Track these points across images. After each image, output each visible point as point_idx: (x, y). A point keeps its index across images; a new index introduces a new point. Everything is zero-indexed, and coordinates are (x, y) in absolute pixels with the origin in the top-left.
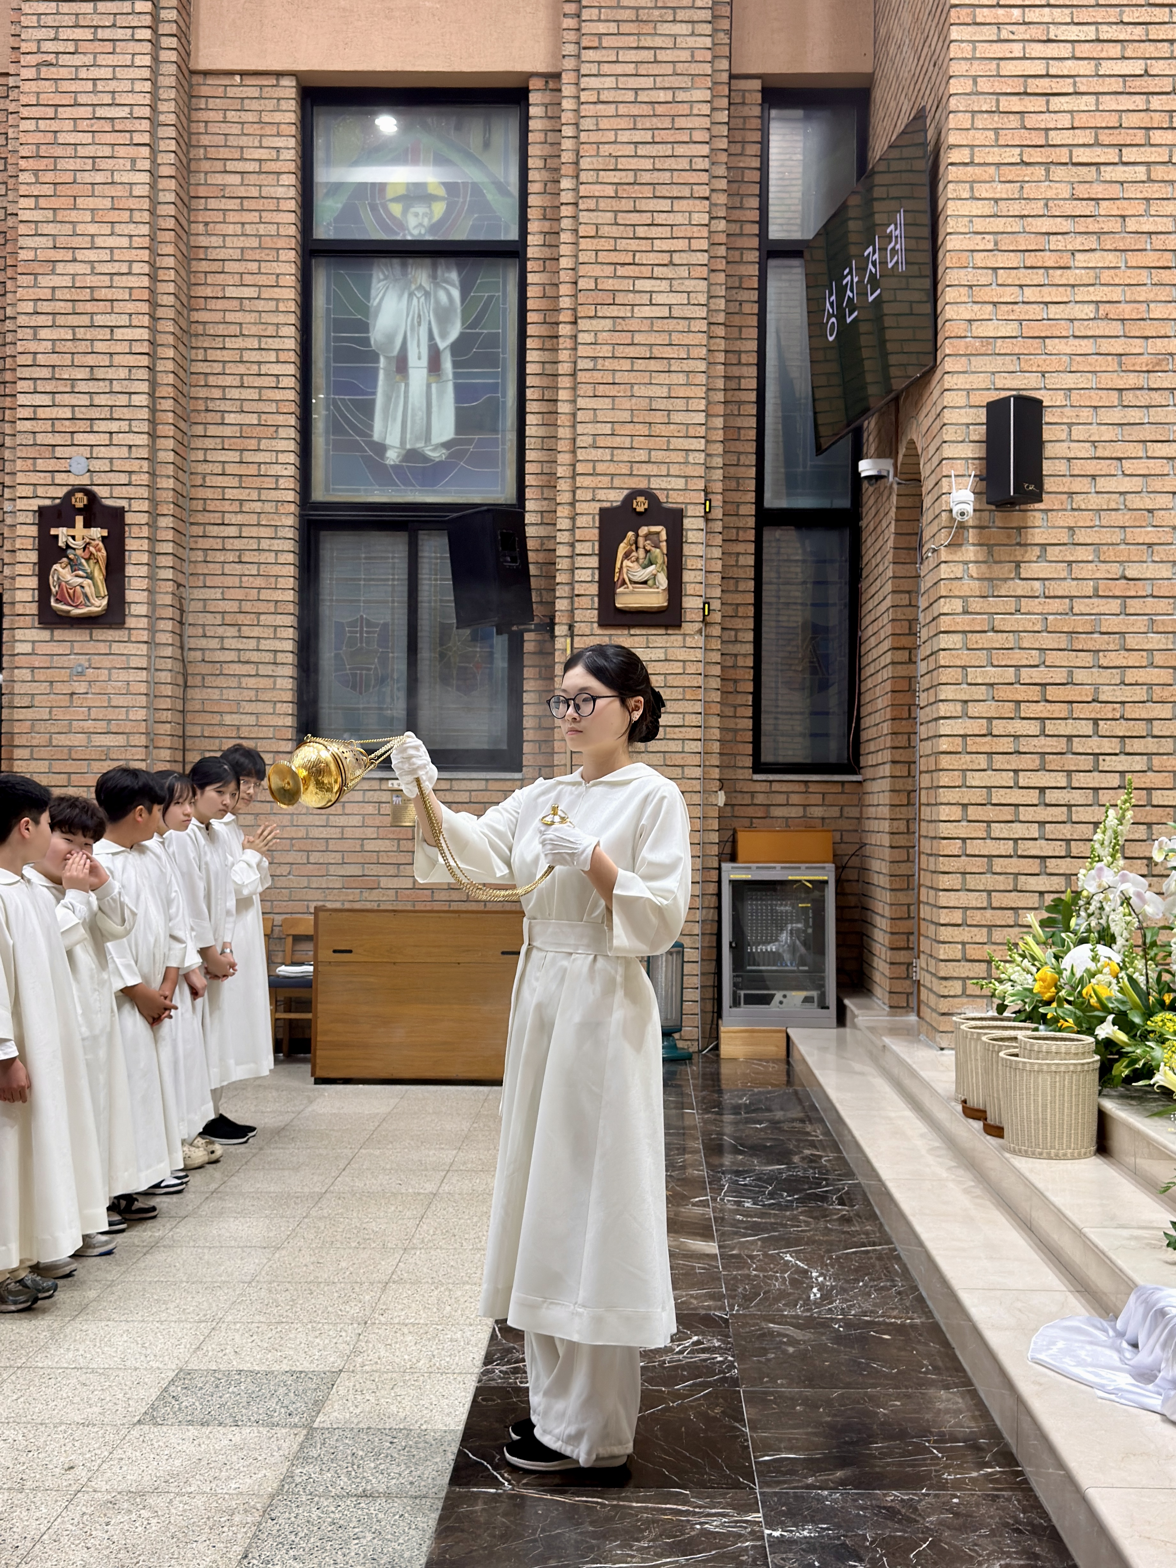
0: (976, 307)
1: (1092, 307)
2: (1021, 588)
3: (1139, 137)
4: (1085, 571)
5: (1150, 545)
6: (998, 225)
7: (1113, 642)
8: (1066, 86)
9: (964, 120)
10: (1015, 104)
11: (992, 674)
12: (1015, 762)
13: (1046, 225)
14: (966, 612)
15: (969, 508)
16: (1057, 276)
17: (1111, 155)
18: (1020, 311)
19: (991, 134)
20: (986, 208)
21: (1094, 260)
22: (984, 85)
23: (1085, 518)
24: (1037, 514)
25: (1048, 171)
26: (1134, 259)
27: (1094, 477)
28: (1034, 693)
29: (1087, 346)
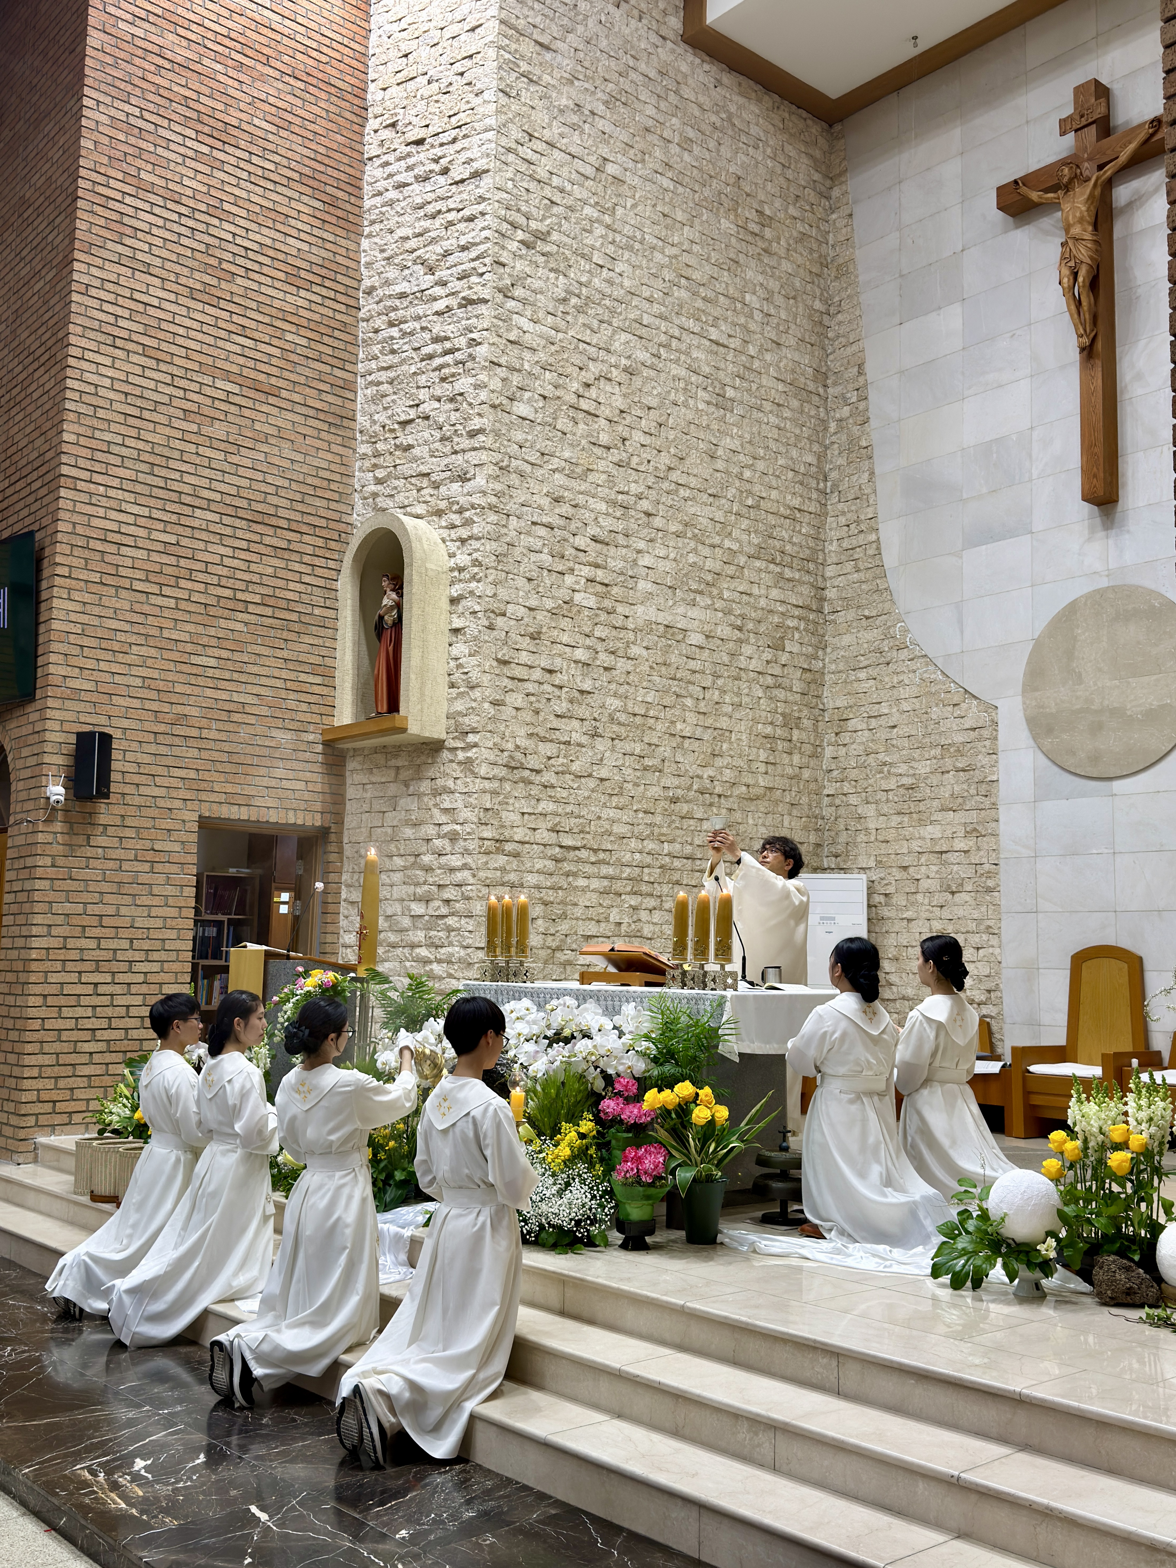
0: (69, 668)
1: (140, 680)
2: (89, 852)
3: (172, 582)
4: (129, 844)
5: (169, 830)
6: (84, 619)
7: (145, 890)
8: (130, 541)
9: (67, 549)
10: (99, 546)
11: (68, 908)
12: (80, 966)
13: (114, 624)
14: (53, 866)
15: (62, 798)
16: (120, 657)
17: (155, 589)
18: (96, 675)
19: (83, 561)
20: (78, 607)
21: (144, 651)
22: (79, 530)
23: (131, 811)
24: (103, 805)
25: (117, 591)
26: (167, 655)
27: (138, 785)
28: (94, 921)
29: (136, 703)
